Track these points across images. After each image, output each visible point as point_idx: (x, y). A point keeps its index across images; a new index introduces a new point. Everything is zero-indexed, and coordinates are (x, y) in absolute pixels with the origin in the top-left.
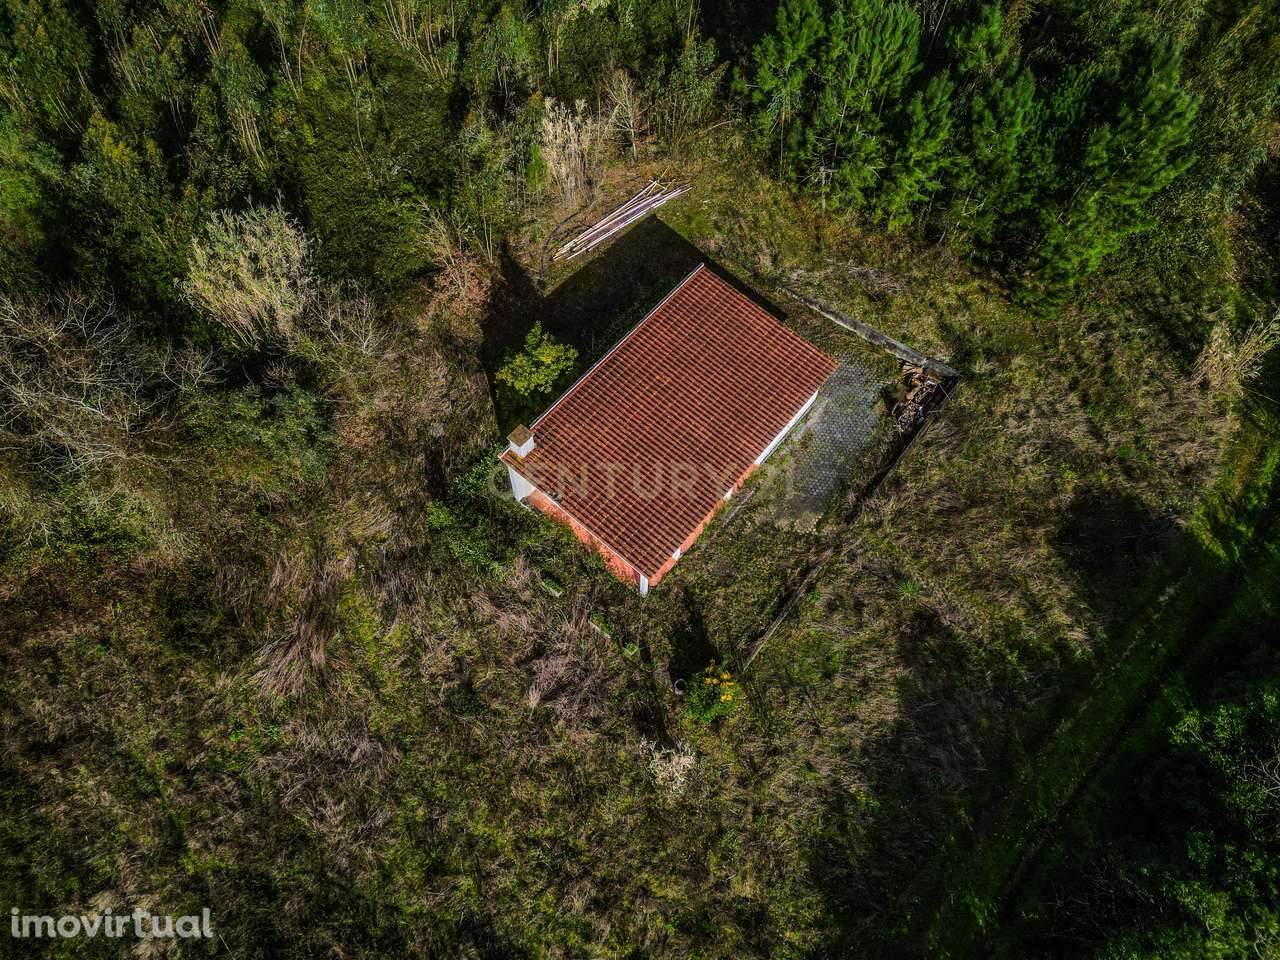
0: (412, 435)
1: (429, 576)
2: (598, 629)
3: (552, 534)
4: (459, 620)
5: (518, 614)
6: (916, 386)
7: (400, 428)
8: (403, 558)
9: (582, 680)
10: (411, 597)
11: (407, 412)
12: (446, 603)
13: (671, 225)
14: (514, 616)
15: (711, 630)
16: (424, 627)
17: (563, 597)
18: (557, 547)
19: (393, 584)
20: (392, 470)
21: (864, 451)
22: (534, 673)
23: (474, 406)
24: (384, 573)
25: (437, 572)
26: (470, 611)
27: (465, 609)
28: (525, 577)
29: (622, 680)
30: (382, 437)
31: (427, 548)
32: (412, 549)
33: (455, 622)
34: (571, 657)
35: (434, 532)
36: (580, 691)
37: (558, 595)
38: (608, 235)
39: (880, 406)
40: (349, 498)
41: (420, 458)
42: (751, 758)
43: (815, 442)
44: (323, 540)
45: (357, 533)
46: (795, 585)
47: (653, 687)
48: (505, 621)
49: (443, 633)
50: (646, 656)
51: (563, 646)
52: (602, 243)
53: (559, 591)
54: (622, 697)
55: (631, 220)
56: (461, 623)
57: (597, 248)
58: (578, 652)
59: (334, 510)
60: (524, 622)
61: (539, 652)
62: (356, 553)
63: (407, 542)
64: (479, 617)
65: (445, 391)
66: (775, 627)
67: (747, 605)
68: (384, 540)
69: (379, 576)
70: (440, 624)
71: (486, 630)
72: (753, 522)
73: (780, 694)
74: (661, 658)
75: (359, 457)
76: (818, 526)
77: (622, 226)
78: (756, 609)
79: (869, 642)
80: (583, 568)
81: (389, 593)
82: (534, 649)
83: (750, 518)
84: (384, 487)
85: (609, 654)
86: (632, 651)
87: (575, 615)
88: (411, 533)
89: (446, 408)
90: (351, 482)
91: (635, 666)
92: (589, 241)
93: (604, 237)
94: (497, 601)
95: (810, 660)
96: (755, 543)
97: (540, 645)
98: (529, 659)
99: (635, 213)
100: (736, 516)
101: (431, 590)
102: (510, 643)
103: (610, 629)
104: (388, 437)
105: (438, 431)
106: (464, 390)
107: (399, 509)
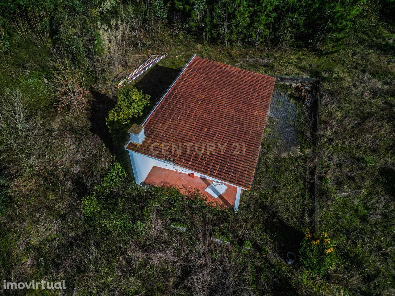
0: (61, 176)
1: (93, 249)
2: (219, 241)
3: (167, 196)
4: (123, 271)
5: (163, 251)
6: (303, 89)
7: (52, 175)
8: (70, 245)
9: (226, 279)
10: (82, 268)
11: (55, 166)
12: (110, 263)
13: (166, 66)
14: (161, 254)
15: (284, 218)
16: (97, 286)
17: (188, 230)
18: (171, 203)
19: (68, 263)
20: (52, 197)
21: (299, 117)
22: (191, 288)
23: (95, 151)
24: (59, 259)
25: (98, 245)
26: (128, 262)
27: (124, 262)
28: (159, 225)
29: (250, 269)
30: (42, 182)
31: (86, 233)
32: (75, 238)
33: (120, 274)
34: (211, 267)
35: (89, 220)
36: (229, 287)
37: (184, 229)
38: (139, 75)
39: (292, 101)
40: (24, 221)
41: (69, 185)
42: (359, 288)
43: (275, 120)
44: (9, 254)
45: (34, 241)
46: (311, 179)
47: (273, 266)
48: (156, 259)
49: (113, 285)
50: (257, 247)
51: (202, 261)
52: (138, 77)
53: (184, 227)
54: (257, 282)
55: (148, 68)
56: (125, 273)
57: (136, 80)
58: (214, 261)
59: (15, 232)
60: (169, 256)
61: (187, 272)
62: (36, 253)
63: (72, 234)
64: (136, 264)
65: (75, 150)
66: (317, 203)
67: (295, 198)
68: (55, 239)
69: (55, 263)
70: (110, 279)
71: (144, 271)
72: (270, 159)
73: (347, 240)
74: (266, 244)
75: (28, 197)
76: (301, 151)
77: (144, 70)
78: (300, 198)
79: (370, 194)
80: (193, 210)
81: (66, 271)
82: (183, 272)
83: (267, 158)
84: (48, 208)
85: (233, 255)
86: (248, 247)
87: (201, 238)
88: (74, 228)
89: (79, 157)
90: (25, 212)
91: (254, 256)
92: (132, 78)
93: (138, 75)
94: (146, 248)
95: (348, 214)
96: (278, 168)
97: (185, 266)
98: (182, 280)
99: (148, 66)
100: (260, 159)
101: (97, 258)
102: (165, 274)
103: (227, 237)
104: (45, 181)
105: (76, 169)
106: (87, 146)
107: (61, 216)
